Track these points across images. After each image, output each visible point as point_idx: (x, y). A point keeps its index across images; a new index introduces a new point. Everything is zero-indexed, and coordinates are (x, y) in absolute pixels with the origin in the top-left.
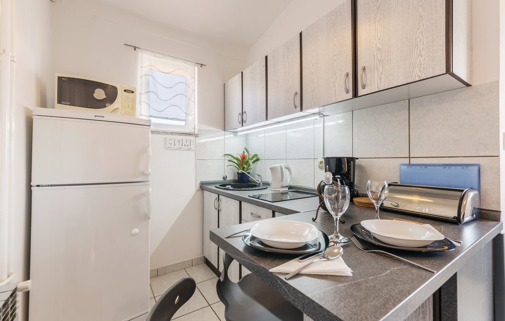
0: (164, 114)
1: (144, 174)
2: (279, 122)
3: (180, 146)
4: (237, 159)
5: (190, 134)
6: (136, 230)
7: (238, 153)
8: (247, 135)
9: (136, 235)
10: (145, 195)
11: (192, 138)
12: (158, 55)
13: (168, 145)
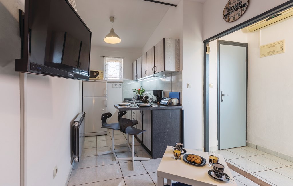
0: (112, 76)
1: (105, 95)
2: (146, 78)
3: (117, 86)
4: (137, 90)
5: (120, 82)
6: (104, 109)
7: (137, 88)
8: (142, 81)
9: (103, 110)
10: (105, 100)
11: (121, 84)
12: (110, 58)
13: (113, 86)
